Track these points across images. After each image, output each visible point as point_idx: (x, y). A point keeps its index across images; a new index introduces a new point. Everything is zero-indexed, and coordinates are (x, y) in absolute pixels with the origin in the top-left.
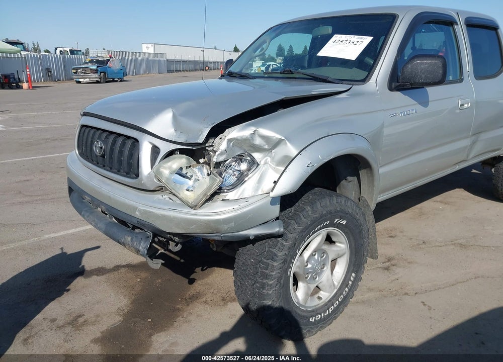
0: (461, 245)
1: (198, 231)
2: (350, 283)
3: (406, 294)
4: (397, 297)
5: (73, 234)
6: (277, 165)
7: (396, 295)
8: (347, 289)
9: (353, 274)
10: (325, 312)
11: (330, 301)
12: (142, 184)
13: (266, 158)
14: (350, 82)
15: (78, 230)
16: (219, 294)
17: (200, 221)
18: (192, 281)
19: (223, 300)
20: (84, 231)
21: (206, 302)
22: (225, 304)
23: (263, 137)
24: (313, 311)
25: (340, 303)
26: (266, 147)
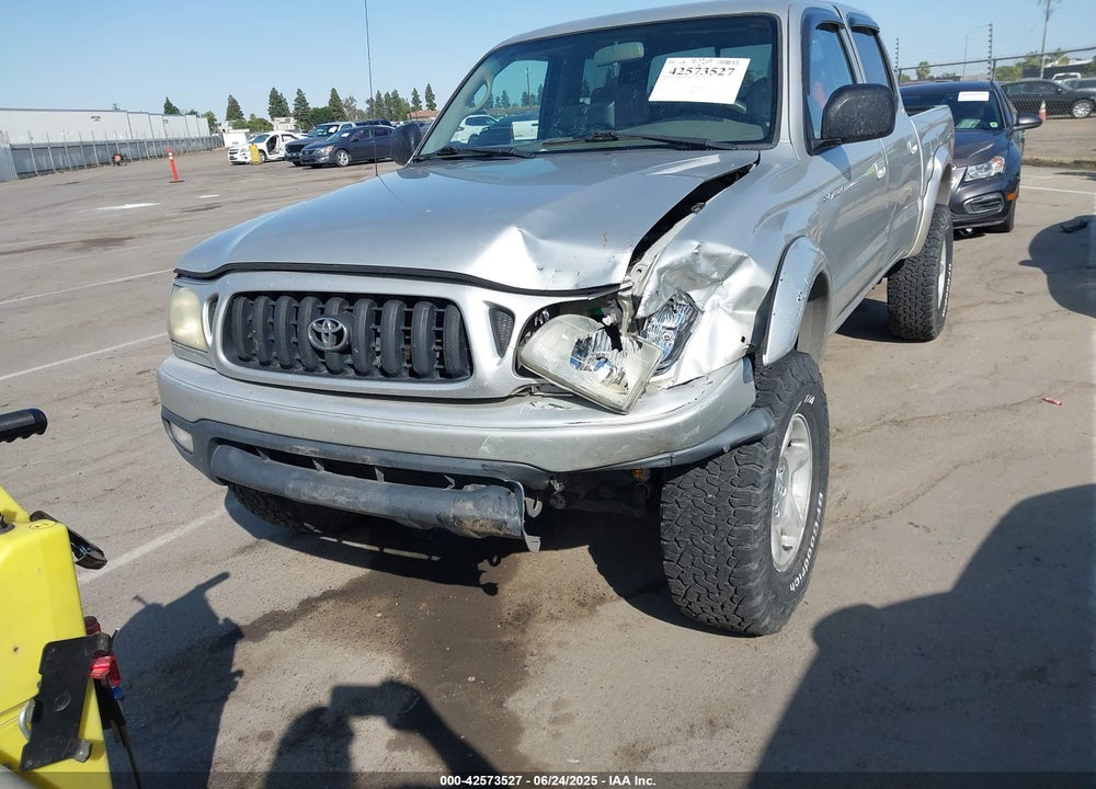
0: (894, 421)
1: (630, 457)
2: (819, 511)
3: (876, 517)
4: (868, 525)
5: (134, 564)
6: (735, 308)
7: (863, 523)
8: (816, 524)
9: (821, 495)
10: (801, 573)
11: (800, 550)
12: (483, 389)
13: (712, 298)
14: (755, 146)
15: (137, 553)
16: (565, 597)
17: (641, 434)
18: (491, 589)
19: (582, 604)
20: (157, 551)
21: (552, 617)
22: (592, 610)
23: (711, 257)
24: (787, 573)
25: (814, 550)
26: (715, 276)
